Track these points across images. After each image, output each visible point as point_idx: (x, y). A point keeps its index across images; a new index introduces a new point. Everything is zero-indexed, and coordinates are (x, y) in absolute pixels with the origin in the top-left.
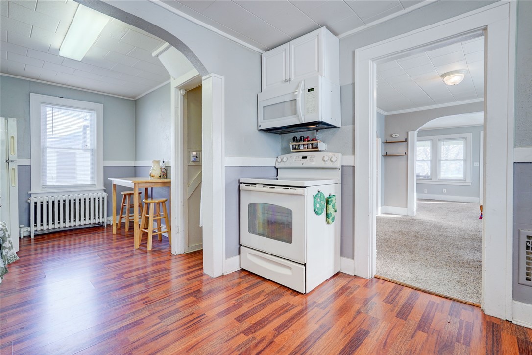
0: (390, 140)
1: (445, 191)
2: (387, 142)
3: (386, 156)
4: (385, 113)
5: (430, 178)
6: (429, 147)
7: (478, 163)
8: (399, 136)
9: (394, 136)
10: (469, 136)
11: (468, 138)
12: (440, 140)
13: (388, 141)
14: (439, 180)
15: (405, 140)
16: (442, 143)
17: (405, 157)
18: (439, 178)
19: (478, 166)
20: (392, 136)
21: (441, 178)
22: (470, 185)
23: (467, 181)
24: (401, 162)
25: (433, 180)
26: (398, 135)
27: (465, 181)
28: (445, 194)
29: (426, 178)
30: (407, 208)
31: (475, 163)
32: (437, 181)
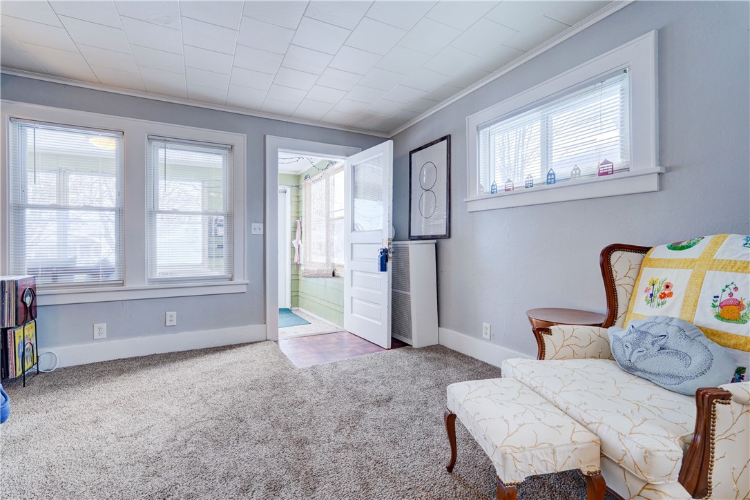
5: (114, 277)
6: (114, 179)
7: (261, 225)
10: (239, 140)
11: (236, 148)
12: (152, 138)
14: (149, 281)
16: (161, 151)
18: (148, 276)
19: (261, 232)
22: (243, 289)
23: (236, 281)
25: (128, 286)
27: (231, 279)
28: (173, 329)
29: (101, 279)
31: (254, 225)
32: (146, 285)
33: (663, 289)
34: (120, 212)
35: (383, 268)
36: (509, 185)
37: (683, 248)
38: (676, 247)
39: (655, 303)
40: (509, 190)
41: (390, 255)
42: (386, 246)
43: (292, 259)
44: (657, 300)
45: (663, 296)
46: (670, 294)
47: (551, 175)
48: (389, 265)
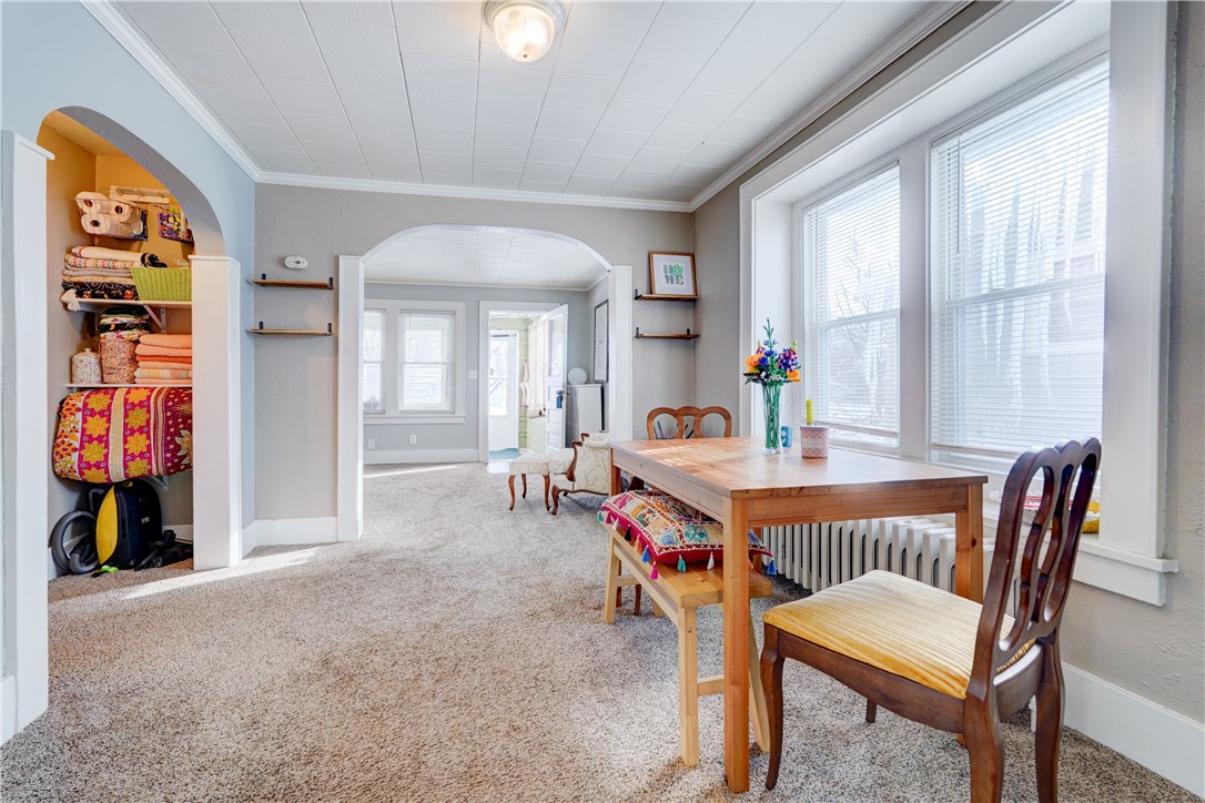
0: (276, 275)
1: (414, 439)
2: (263, 283)
3: (260, 333)
4: (258, 175)
5: (379, 408)
7: (476, 372)
8: (307, 266)
9: (290, 262)
10: (460, 307)
11: (457, 313)
12: (403, 311)
13: (268, 280)
14: (400, 411)
15: (327, 282)
16: (408, 319)
17: (328, 341)
19: (476, 377)
20: (282, 263)
21: (405, 409)
22: (462, 421)
23: (457, 414)
24: (314, 359)
25: (387, 414)
26: (304, 264)
27: (453, 413)
28: (414, 446)
29: (375, 409)
30: (336, 516)
31: (470, 372)
32: (398, 414)
34: (383, 364)
35: (559, 406)
41: (565, 396)
42: (561, 389)
43: (520, 401)
48: (564, 403)
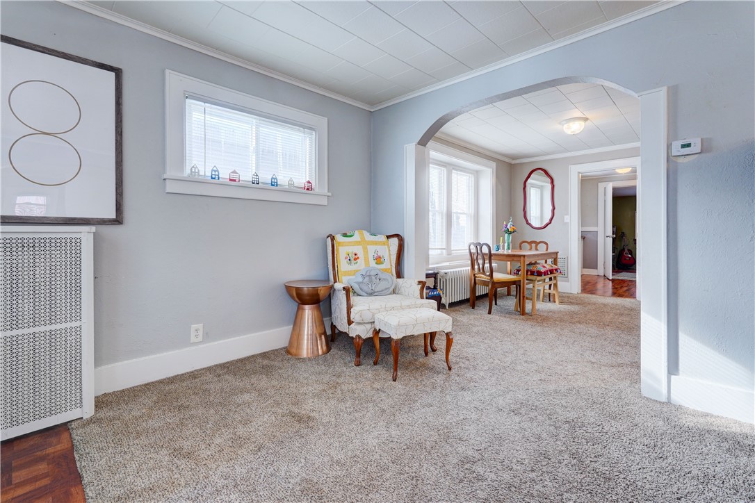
33: (354, 256)
36: (234, 176)
37: (347, 236)
38: (345, 235)
39: (353, 263)
40: (235, 181)
44: (353, 262)
45: (355, 259)
46: (358, 258)
47: (274, 179)
